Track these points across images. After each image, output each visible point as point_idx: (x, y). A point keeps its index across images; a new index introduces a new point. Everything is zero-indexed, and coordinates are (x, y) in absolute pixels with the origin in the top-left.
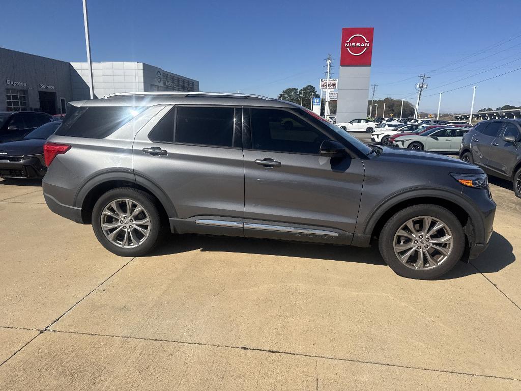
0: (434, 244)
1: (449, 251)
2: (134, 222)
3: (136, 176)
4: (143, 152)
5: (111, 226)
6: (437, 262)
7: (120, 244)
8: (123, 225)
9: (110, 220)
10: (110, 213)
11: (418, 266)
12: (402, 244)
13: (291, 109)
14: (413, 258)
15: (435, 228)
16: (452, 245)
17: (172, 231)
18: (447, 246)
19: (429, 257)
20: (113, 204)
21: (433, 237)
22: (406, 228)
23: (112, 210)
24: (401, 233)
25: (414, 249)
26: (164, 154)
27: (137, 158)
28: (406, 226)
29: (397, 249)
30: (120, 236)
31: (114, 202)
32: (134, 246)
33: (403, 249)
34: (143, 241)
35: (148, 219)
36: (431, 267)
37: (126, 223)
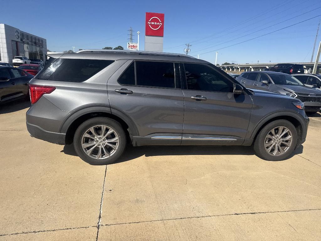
0: (283, 141)
1: (290, 144)
2: (106, 141)
4: (115, 92)
5: (88, 145)
6: (284, 151)
7: (96, 157)
8: (98, 143)
9: (87, 140)
10: (88, 136)
11: (275, 153)
12: (267, 142)
13: (208, 64)
14: (273, 150)
15: (284, 133)
16: (291, 141)
17: (134, 145)
18: (289, 142)
19: (280, 148)
20: (92, 129)
21: (282, 137)
22: (271, 134)
23: (90, 133)
24: (268, 136)
25: (273, 145)
26: (131, 93)
27: (110, 96)
28: (271, 132)
29: (266, 146)
30: (95, 152)
31: (93, 127)
32: (106, 158)
33: (268, 145)
34: (113, 153)
35: (117, 138)
36: (282, 153)
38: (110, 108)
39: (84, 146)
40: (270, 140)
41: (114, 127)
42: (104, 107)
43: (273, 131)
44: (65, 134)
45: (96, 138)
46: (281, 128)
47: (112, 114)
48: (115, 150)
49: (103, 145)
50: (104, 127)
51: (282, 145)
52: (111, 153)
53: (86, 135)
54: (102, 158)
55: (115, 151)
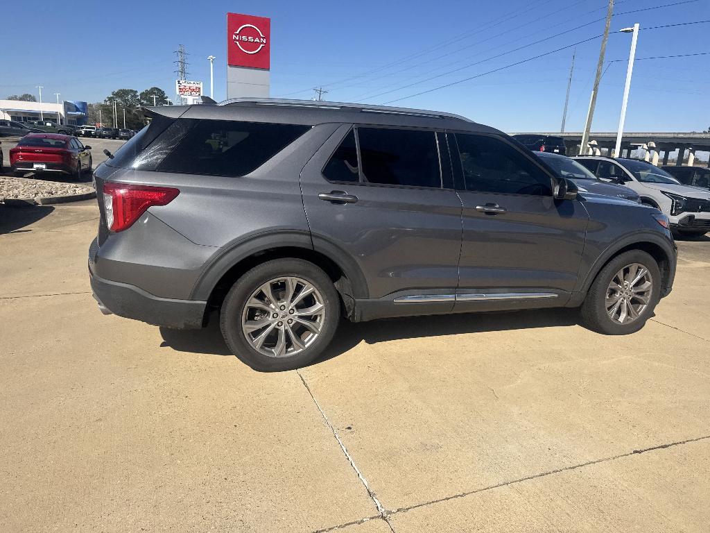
2: (296, 313)
3: (313, 238)
20: (266, 288)
37: (283, 317)
38: (311, 235)
39: (248, 328)
40: (613, 292)
41: (315, 281)
42: (297, 236)
43: (621, 275)
44: (206, 303)
45: (273, 307)
46: (633, 268)
47: (316, 249)
48: (315, 333)
49: (288, 323)
50: (292, 281)
51: (634, 302)
52: (306, 341)
53: (253, 302)
54: (288, 355)
55: (316, 335)
